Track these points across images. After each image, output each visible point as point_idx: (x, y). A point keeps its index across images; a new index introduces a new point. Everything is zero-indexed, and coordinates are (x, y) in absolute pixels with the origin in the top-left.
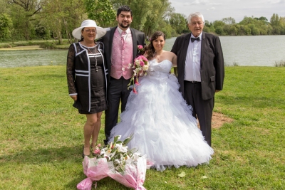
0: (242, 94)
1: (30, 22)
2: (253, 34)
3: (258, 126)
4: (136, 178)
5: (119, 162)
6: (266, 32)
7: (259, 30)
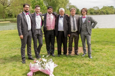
0: (98, 40)
1: (5, 11)
2: (107, 14)
3: (102, 52)
4: (50, 70)
5: (43, 65)
6: (113, 13)
7: (110, 12)
